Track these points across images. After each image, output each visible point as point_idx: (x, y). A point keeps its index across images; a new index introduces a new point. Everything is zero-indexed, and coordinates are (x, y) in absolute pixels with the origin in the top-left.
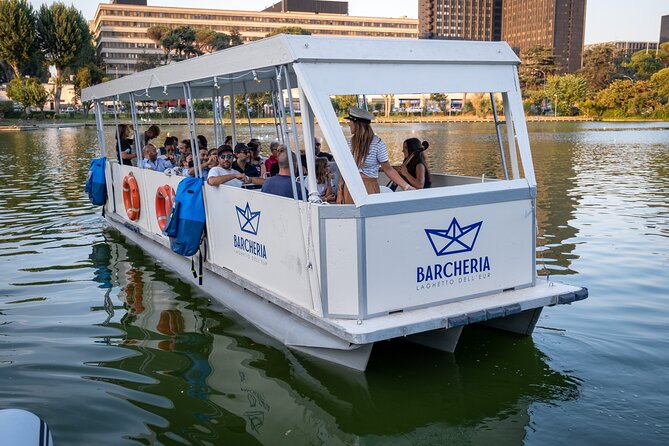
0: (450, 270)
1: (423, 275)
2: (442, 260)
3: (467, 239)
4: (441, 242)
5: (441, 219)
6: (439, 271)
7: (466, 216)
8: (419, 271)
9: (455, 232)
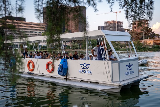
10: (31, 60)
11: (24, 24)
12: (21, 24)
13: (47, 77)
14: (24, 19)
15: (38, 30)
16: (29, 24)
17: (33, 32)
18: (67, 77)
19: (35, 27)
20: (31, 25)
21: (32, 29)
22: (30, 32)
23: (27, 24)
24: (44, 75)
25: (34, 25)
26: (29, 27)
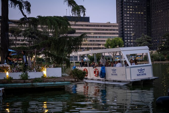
0: (141, 75)
1: (138, 75)
2: (140, 73)
3: (143, 71)
4: (140, 71)
5: (139, 68)
6: (139, 75)
7: (143, 68)
8: (137, 75)
9: (141, 70)
10: (85, 68)
11: (87, 26)
12: (83, 26)
13: (95, 80)
14: (87, 19)
15: (108, 33)
16: (94, 26)
17: (100, 37)
18: (105, 79)
19: (103, 30)
20: (97, 26)
21: (99, 33)
22: (96, 37)
23: (91, 26)
24: (93, 78)
25: (101, 26)
26: (94, 30)
